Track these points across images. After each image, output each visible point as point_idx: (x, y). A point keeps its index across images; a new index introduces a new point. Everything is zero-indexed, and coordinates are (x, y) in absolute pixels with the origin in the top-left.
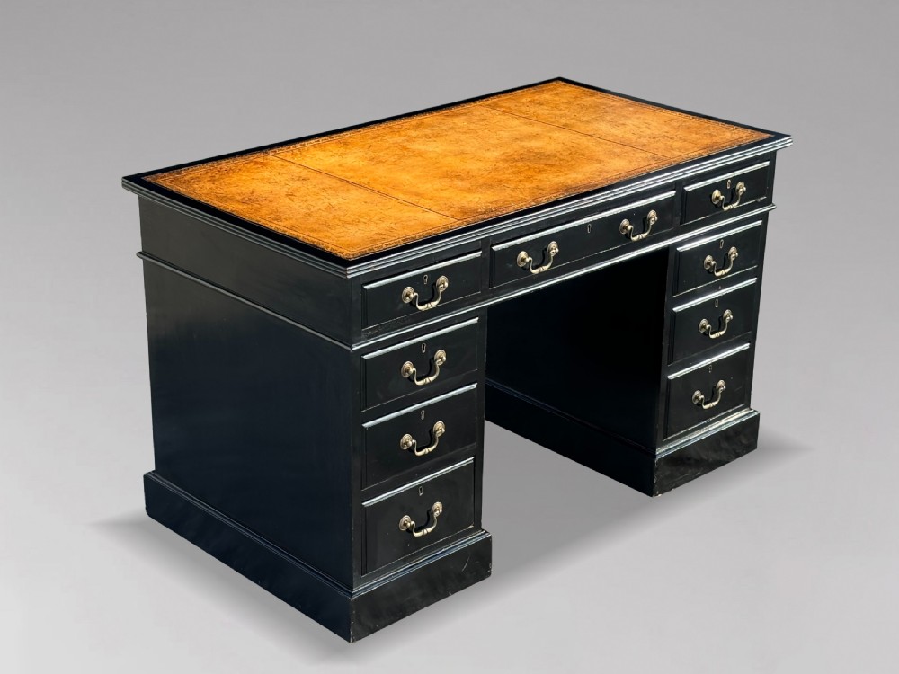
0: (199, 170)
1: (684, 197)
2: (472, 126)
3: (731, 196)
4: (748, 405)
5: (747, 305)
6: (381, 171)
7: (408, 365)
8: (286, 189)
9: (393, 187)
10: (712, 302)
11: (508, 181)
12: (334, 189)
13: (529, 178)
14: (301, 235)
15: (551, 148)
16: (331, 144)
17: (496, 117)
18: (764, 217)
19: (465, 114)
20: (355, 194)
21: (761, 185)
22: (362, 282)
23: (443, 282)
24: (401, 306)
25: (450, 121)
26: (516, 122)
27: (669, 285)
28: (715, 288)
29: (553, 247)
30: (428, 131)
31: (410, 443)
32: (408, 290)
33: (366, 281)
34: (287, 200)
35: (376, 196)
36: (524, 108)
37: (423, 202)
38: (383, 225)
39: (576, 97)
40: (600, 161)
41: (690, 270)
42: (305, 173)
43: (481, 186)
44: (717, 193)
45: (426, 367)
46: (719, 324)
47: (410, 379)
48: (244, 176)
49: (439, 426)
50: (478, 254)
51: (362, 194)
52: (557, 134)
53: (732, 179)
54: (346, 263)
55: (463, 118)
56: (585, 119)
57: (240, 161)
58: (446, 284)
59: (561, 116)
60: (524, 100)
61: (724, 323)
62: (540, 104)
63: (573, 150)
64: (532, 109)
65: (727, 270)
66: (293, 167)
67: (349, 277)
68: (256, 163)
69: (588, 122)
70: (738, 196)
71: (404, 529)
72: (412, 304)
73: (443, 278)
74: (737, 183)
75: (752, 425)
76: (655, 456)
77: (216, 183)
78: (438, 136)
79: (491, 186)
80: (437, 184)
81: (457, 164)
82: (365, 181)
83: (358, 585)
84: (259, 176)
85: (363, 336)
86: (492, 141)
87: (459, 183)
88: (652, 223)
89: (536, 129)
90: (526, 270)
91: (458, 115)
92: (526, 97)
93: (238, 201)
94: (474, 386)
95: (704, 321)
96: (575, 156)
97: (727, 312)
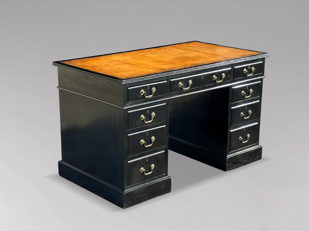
0: (77, 60)
1: (234, 70)
2: (166, 51)
3: (250, 71)
4: (258, 144)
5: (257, 109)
6: (136, 60)
7: (142, 116)
8: (105, 64)
9: (139, 64)
10: (245, 107)
11: (176, 63)
12: (120, 64)
13: (183, 62)
14: (108, 74)
15: (192, 56)
16: (120, 55)
17: (175, 49)
18: (262, 80)
19: (164, 49)
20: (126, 66)
21: (260, 69)
22: (127, 86)
23: (154, 89)
24: (140, 95)
25: (159, 50)
26: (180, 50)
27: (230, 99)
28: (246, 102)
29: (190, 82)
30: (152, 52)
31: (143, 142)
32: (143, 90)
33: (129, 86)
34: (105, 67)
35: (133, 66)
36: (183, 47)
37: (148, 67)
38: (135, 72)
39: (200, 45)
40: (206, 59)
41: (237, 95)
42: (111, 61)
43: (167, 64)
44: (245, 70)
45: (149, 117)
46: (247, 115)
47: (143, 121)
48: (92, 62)
49: (153, 138)
50: (165, 81)
51: (129, 65)
52: (194, 53)
53: (250, 66)
54: (122, 80)
55: (163, 49)
56: (203, 49)
57: (90, 59)
58: (155, 90)
59: (195, 49)
60: (184, 46)
61: (249, 114)
62: (189, 46)
63: (198, 56)
64: (186, 47)
65: (249, 96)
66: (107, 60)
67: (123, 84)
68: (96, 59)
69: (204, 50)
70: (252, 71)
71: (142, 172)
72: (144, 95)
73: (154, 88)
74: (252, 67)
75: (260, 150)
76: (226, 157)
77: (83, 63)
78: (155, 53)
79: (171, 64)
80: (153, 63)
81: (161, 59)
82: (130, 63)
83: (126, 189)
84: (97, 62)
85: (128, 105)
86: (172, 54)
87: (161, 63)
88: (223, 77)
89: (187, 52)
90: (181, 89)
91: (162, 49)
92: (184, 45)
93: (89, 67)
94: (165, 126)
95: (242, 113)
96: (199, 57)
97: (250, 111)
